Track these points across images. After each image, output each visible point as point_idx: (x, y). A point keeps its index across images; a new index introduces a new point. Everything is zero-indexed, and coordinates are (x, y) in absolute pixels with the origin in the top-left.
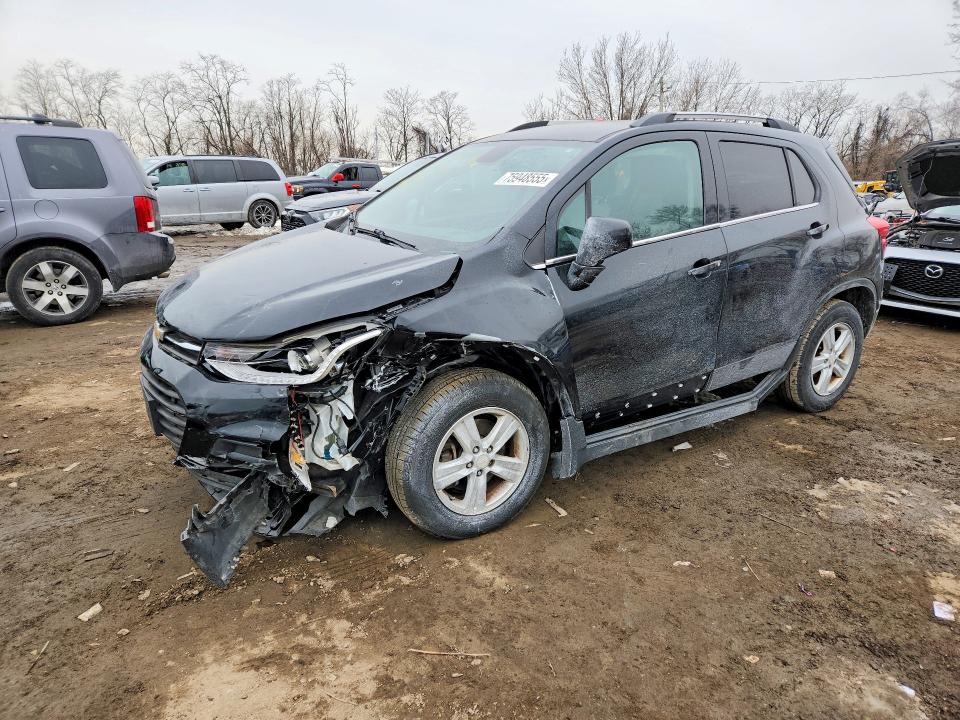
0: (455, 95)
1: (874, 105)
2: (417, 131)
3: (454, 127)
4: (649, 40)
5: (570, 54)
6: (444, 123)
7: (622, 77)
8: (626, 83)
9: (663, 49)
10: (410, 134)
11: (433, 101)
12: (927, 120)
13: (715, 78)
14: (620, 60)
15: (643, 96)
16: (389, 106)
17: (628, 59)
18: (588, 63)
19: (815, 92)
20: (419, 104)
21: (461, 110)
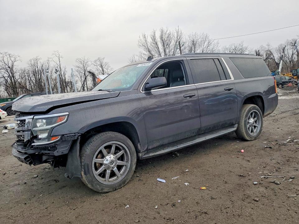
0: (104, 58)
1: (254, 49)
2: (90, 72)
3: (105, 70)
4: (172, 30)
5: (142, 38)
6: (101, 69)
7: (164, 44)
8: (165, 46)
9: (178, 33)
10: (87, 74)
11: (95, 61)
12: (271, 54)
13: (200, 40)
14: (161, 38)
15: (173, 51)
16: (77, 64)
17: (165, 37)
18: (149, 40)
19: (233, 47)
20: (89, 63)
21: (106, 64)
